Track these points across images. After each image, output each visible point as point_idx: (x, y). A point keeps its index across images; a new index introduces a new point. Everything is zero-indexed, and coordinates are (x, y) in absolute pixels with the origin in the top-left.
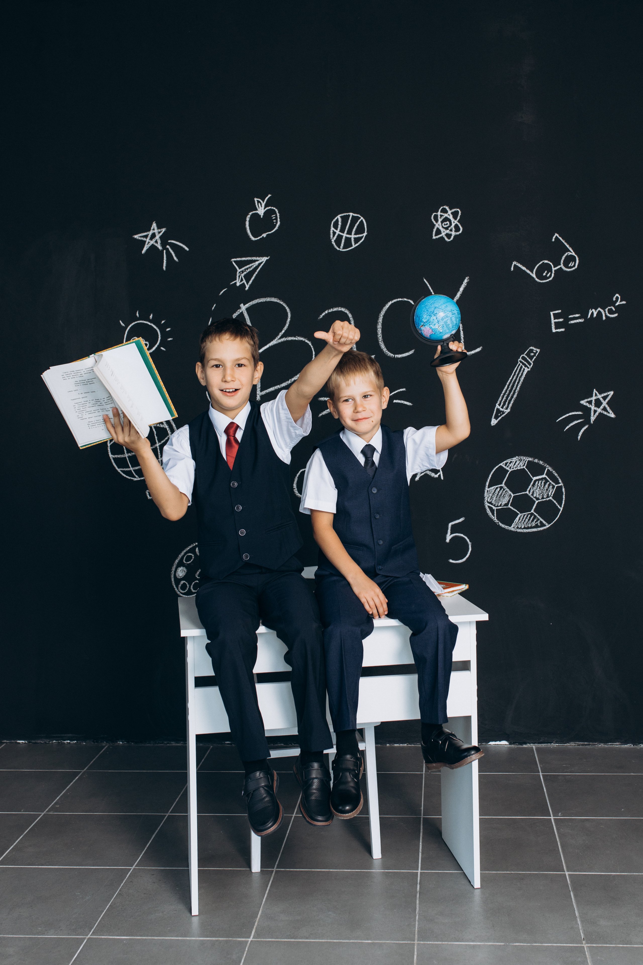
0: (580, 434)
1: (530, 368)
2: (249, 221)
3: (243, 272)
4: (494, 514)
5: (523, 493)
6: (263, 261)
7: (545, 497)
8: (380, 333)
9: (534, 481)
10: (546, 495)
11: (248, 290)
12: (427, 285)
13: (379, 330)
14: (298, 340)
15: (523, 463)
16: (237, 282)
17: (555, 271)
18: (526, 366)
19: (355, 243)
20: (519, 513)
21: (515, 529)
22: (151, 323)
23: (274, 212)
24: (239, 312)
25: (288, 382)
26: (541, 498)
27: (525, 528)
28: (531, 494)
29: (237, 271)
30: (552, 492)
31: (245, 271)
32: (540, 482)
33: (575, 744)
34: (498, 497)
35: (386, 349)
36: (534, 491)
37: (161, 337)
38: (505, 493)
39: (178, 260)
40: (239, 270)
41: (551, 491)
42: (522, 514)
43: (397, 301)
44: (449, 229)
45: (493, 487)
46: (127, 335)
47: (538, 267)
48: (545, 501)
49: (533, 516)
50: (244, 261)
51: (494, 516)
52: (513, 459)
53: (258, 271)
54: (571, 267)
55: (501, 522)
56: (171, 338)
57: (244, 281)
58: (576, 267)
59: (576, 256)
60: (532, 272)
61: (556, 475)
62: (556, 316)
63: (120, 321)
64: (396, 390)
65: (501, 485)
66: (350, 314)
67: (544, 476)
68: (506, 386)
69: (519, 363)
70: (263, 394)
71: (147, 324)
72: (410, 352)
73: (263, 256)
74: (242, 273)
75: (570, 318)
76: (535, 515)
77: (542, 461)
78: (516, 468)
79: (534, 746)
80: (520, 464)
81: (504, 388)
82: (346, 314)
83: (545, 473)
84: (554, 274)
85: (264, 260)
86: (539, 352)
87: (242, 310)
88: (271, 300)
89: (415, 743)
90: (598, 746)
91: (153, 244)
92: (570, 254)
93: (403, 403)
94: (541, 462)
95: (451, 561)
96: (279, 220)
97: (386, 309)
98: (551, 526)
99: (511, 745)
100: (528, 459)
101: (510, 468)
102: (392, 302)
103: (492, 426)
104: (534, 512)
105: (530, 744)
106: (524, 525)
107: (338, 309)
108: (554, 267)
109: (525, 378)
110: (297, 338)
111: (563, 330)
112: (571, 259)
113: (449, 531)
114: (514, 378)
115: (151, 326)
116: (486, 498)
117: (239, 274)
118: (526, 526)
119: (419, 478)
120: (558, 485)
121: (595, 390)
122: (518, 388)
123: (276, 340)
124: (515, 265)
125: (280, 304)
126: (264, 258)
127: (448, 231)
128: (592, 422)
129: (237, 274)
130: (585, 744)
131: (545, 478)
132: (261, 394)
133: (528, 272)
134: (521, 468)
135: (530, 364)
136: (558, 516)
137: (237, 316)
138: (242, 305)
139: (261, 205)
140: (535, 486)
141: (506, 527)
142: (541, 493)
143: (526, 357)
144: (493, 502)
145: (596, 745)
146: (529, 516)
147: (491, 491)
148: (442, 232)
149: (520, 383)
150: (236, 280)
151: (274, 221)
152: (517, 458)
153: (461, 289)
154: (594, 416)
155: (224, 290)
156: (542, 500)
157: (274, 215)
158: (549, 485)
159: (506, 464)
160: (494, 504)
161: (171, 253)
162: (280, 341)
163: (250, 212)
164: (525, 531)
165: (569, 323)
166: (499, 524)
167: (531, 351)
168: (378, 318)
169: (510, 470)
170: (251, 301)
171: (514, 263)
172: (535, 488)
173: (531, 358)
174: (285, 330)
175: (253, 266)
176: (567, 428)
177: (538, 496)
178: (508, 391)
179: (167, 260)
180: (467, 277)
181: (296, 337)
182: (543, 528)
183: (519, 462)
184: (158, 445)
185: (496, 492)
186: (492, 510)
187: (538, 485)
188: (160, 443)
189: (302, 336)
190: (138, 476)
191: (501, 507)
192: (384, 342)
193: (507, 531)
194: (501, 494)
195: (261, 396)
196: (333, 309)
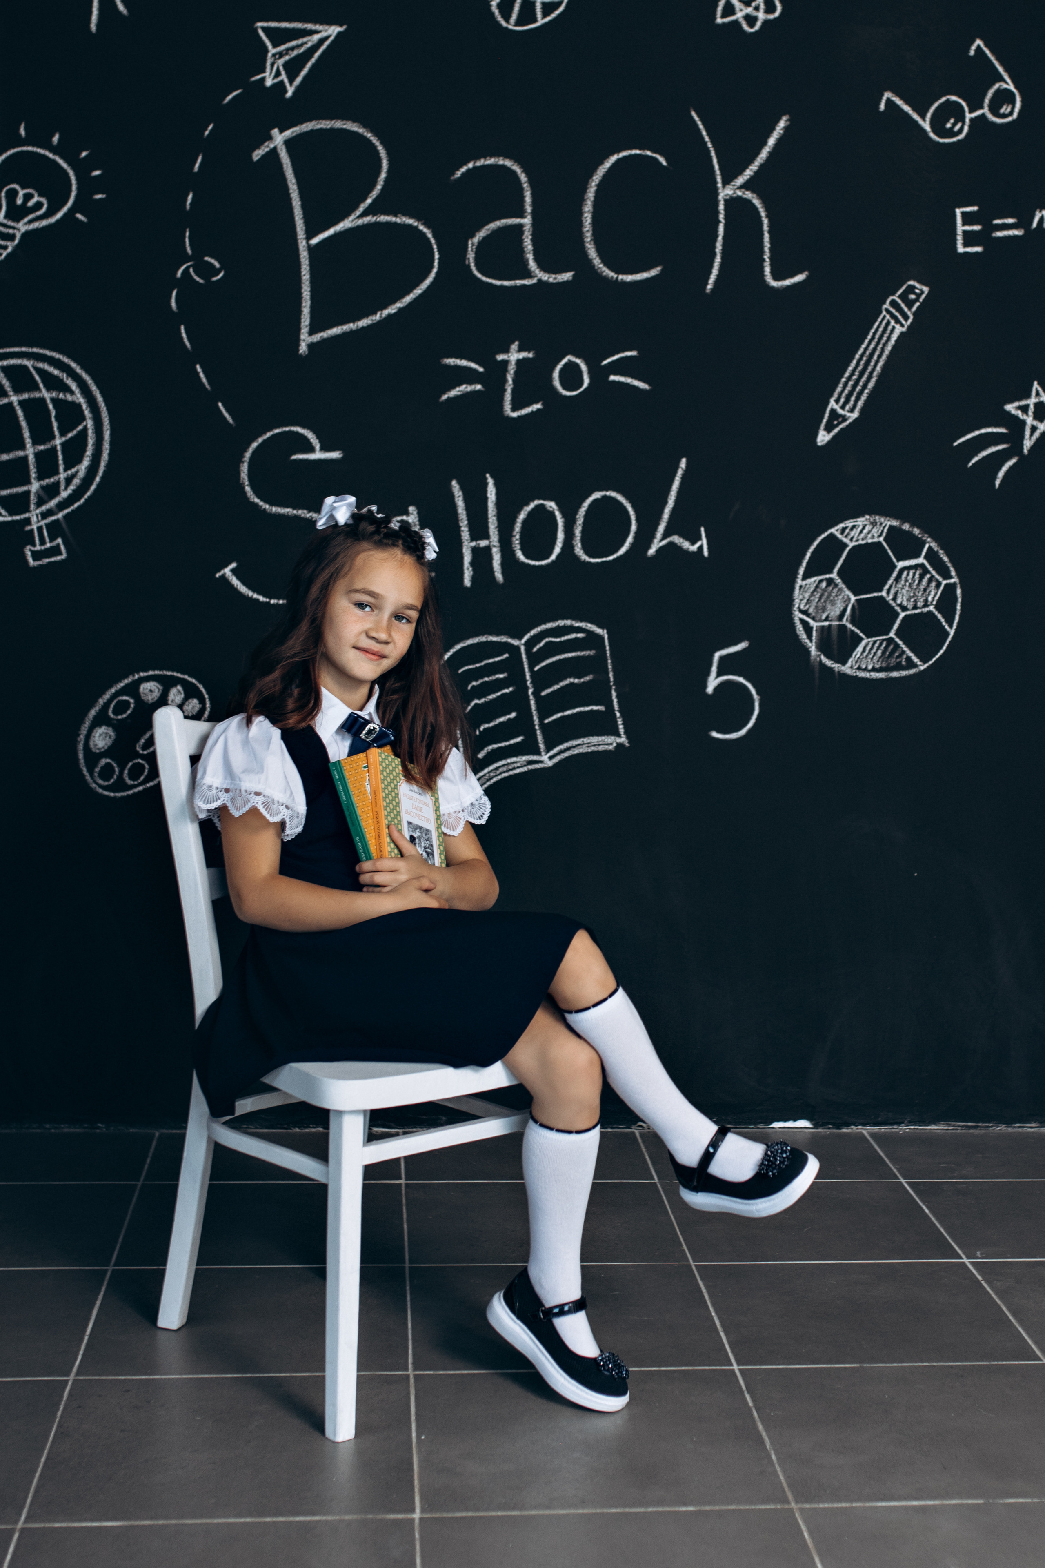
0: (1001, 474)
1: (905, 326)
3: (281, 55)
4: (811, 635)
5: (875, 594)
6: (330, 36)
7: (920, 604)
8: (587, 223)
9: (900, 570)
10: (922, 600)
11: (292, 97)
12: (696, 125)
13: (587, 217)
14: (402, 223)
15: (878, 531)
16: (267, 77)
17: (971, 120)
18: (897, 321)
19: (545, 14)
20: (863, 637)
21: (854, 671)
22: (55, 154)
24: (268, 146)
25: (374, 318)
26: (912, 606)
27: (874, 669)
28: (891, 597)
29: (267, 51)
30: (935, 595)
31: (287, 54)
32: (911, 572)
33: (949, 1125)
34: (822, 600)
35: (599, 261)
36: (898, 591)
37: (78, 189)
38: (837, 592)
39: (129, 11)
40: (272, 51)
41: (933, 593)
42: (870, 640)
43: (631, 156)
44: (753, 4)
45: (813, 579)
47: (937, 109)
48: (919, 614)
49: (892, 647)
50: (286, 30)
51: (811, 641)
52: (859, 519)
53: (317, 55)
54: (1004, 116)
55: (825, 655)
56: (103, 193)
57: (284, 77)
58: (1015, 115)
59: (1015, 91)
60: (923, 117)
61: (945, 559)
62: (968, 219)
64: (618, 353)
65: (831, 576)
66: (523, 174)
67: (921, 560)
68: (855, 362)
69: (884, 313)
70: (315, 340)
71: (44, 156)
72: (653, 270)
73: (330, 23)
74: (280, 58)
75: (997, 225)
76: (896, 642)
77: (918, 528)
78: (863, 539)
79: (865, 1131)
80: (872, 532)
81: (848, 365)
82: (514, 173)
83: (923, 554)
84: (970, 126)
85: (334, 31)
86: (926, 292)
87: (277, 143)
88: (344, 127)
89: (615, 1126)
90: (993, 1129)
92: (1005, 86)
93: (631, 384)
94: (916, 531)
95: (715, 734)
97: (606, 170)
98: (928, 667)
99: (817, 1129)
101: (851, 540)
102: (618, 155)
103: (818, 447)
104: (894, 636)
105: (856, 1126)
106: (874, 663)
107: (497, 160)
108: (971, 112)
109: (894, 347)
110: (400, 218)
111: (979, 249)
112: (1005, 97)
113: (714, 669)
114: (872, 346)
115: (53, 161)
116: (797, 602)
117: (273, 59)
118: (877, 666)
119: (657, 551)
120: (948, 581)
121: (1036, 383)
122: (878, 368)
123: (351, 218)
124: (888, 100)
125: (365, 137)
126: (333, 27)
127: (749, 10)
128: (1025, 451)
129: (268, 58)
130: (967, 1126)
131: (922, 566)
132: (310, 341)
133: (915, 116)
134: (873, 541)
135: (906, 318)
136: (944, 648)
137: (264, 157)
138: (275, 132)
140: (901, 580)
141: (836, 667)
142: (913, 597)
143: (899, 301)
144: (811, 611)
145: (990, 1129)
146: (884, 644)
147: (808, 586)
148: (737, 9)
149: (884, 357)
150: (263, 71)
152: (867, 519)
153: (771, 141)
154: (1030, 439)
155: (234, 94)
156: (913, 612)
158: (930, 581)
159: (844, 529)
160: (813, 614)
162: (360, 222)
164: (873, 675)
165: (994, 235)
166: (821, 660)
167: (911, 289)
168: (584, 189)
169: (851, 545)
170: (295, 125)
171: (887, 95)
172: (901, 586)
173: (910, 304)
174: (373, 198)
175: (306, 43)
176: (973, 461)
177: (905, 603)
178: (857, 373)
179: (101, 9)
180: (784, 114)
181: (399, 215)
182: (912, 671)
183: (871, 527)
184: (58, 442)
185: (819, 590)
186: (808, 629)
187: (906, 578)
188: (64, 439)
189: (411, 216)
190: (7, 510)
191: (826, 623)
192: (595, 243)
193: (837, 674)
194: (829, 595)
195: (311, 346)
196: (486, 160)
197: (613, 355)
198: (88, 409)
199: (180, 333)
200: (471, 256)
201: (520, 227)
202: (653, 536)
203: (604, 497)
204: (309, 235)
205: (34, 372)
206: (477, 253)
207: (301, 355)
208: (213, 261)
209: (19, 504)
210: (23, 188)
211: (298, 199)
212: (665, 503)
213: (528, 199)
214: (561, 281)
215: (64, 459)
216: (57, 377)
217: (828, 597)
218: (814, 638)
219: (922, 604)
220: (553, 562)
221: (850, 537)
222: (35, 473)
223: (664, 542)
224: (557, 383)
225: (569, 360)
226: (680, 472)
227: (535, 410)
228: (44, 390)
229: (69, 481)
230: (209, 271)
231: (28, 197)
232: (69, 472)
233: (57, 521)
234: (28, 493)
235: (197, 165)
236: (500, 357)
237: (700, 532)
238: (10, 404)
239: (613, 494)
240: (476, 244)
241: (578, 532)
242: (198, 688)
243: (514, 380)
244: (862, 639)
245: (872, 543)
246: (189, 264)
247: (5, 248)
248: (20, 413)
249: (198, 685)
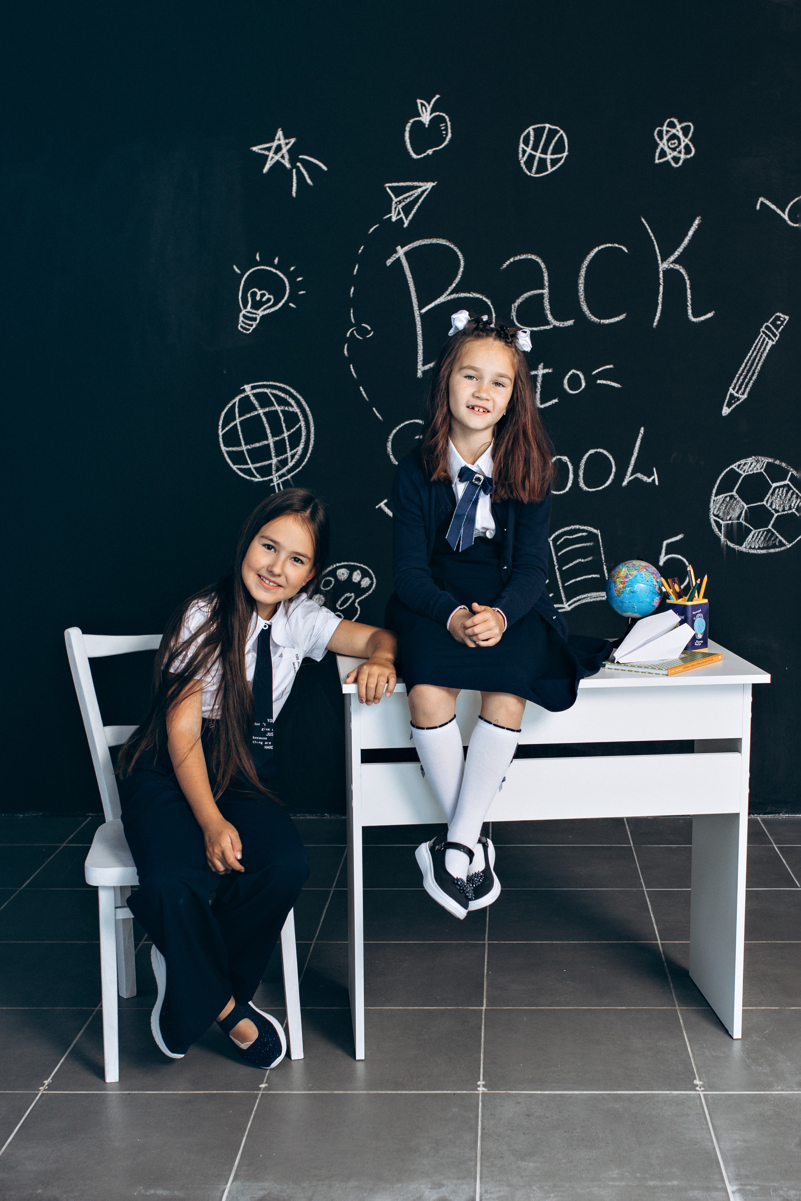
1: (775, 341)
2: (410, 132)
3: (400, 202)
4: (721, 529)
5: (759, 504)
6: (428, 189)
7: (786, 509)
8: (581, 290)
9: (774, 488)
10: (788, 506)
11: (407, 227)
12: (645, 227)
13: (581, 286)
14: (474, 297)
15: (760, 465)
16: (393, 216)
18: (770, 338)
19: (553, 166)
20: (753, 529)
21: (748, 549)
22: (276, 270)
23: (443, 120)
24: (395, 257)
26: (781, 510)
27: (759, 548)
28: (769, 505)
29: (392, 200)
30: (796, 503)
31: (403, 201)
32: (781, 490)
34: (727, 508)
35: (589, 312)
36: (773, 501)
37: (290, 289)
38: (736, 503)
39: (313, 183)
40: (395, 200)
41: (794, 501)
42: (756, 531)
43: (606, 248)
44: (678, 150)
45: (721, 496)
46: (244, 285)
47: (792, 206)
48: (786, 514)
49: (770, 534)
50: (403, 187)
51: (721, 533)
52: (748, 459)
53: (420, 201)
55: (729, 541)
56: (304, 291)
57: (402, 215)
60: (784, 212)
63: (235, 267)
64: (601, 367)
65: (732, 493)
66: (543, 264)
67: (787, 482)
68: (744, 365)
69: (762, 333)
70: (426, 369)
71: (270, 271)
72: (621, 316)
73: (427, 181)
74: (400, 204)
76: (772, 532)
77: (784, 463)
78: (751, 471)
80: (757, 466)
81: (740, 366)
82: (538, 263)
83: (788, 478)
85: (429, 186)
86: (787, 319)
87: (400, 254)
88: (438, 242)
91: (278, 162)
93: (611, 384)
94: (784, 465)
96: (449, 131)
97: (591, 257)
98: (792, 546)
100: (767, 460)
101: (744, 471)
102: (599, 247)
103: (723, 416)
104: (771, 528)
106: (759, 544)
107: (527, 256)
109: (768, 355)
110: (472, 294)
113: (662, 550)
114: (757, 355)
115: (276, 274)
116: (712, 509)
117: (396, 205)
118: (761, 546)
119: (628, 483)
122: (758, 368)
123: (444, 296)
124: (762, 203)
125: (450, 248)
126: (429, 183)
127: (675, 154)
129: (393, 204)
131: (788, 484)
132: (423, 369)
133: (778, 211)
134: (758, 471)
135: (775, 336)
137: (393, 263)
138: (399, 248)
139: (426, 109)
140: (775, 494)
141: (737, 547)
142: (782, 504)
143: (771, 326)
144: (720, 515)
146: (765, 533)
147: (718, 500)
148: (668, 154)
149: (762, 361)
150: (391, 213)
151: (444, 132)
152: (753, 459)
153: (690, 233)
155: (375, 227)
156: (782, 513)
157: (444, 125)
158: (792, 494)
159: (739, 466)
160: (722, 517)
161: (303, 173)
162: (449, 298)
163: (411, 118)
164: (760, 552)
166: (727, 543)
167: (778, 318)
168: (579, 271)
169: (744, 474)
170: (410, 243)
171: (761, 199)
172: (775, 498)
173: (777, 327)
174: (456, 283)
175: (414, 194)
177: (777, 508)
178: (746, 370)
179: (298, 183)
180: (698, 216)
181: (471, 293)
182: (783, 548)
183: (756, 463)
184: (286, 435)
185: (725, 502)
186: (719, 526)
187: (778, 493)
188: (289, 433)
189: (479, 293)
190: (260, 475)
191: (730, 522)
192: (586, 302)
193: (737, 552)
194: (732, 505)
195: (424, 372)
196: (520, 256)
197: (599, 368)
198: (302, 415)
199: (350, 369)
200: (514, 314)
201: (542, 294)
202: (625, 474)
203: (596, 452)
204: (420, 308)
205: (271, 396)
206: (517, 312)
207: (419, 378)
208: (367, 326)
209: (266, 471)
210: (260, 290)
211: (413, 287)
212: (632, 454)
213: (546, 278)
214: (567, 325)
215: (290, 445)
216: (283, 398)
217: (730, 506)
218: (722, 531)
219: (788, 508)
220: (567, 492)
221: (743, 470)
222: (274, 453)
223: (632, 478)
224: (566, 387)
225: (573, 372)
226: (640, 436)
227: (554, 403)
228: (277, 406)
229: (293, 457)
230: (365, 332)
231: (263, 295)
232: (293, 452)
233: (287, 480)
234: (271, 464)
235: (356, 271)
236: (533, 373)
237: (653, 470)
238: (259, 415)
239: (601, 450)
240: (516, 307)
241: (581, 473)
242: (368, 572)
243: (541, 386)
244: (752, 530)
245: (757, 473)
246: (353, 328)
247: (252, 325)
248: (264, 419)
249: (369, 569)
